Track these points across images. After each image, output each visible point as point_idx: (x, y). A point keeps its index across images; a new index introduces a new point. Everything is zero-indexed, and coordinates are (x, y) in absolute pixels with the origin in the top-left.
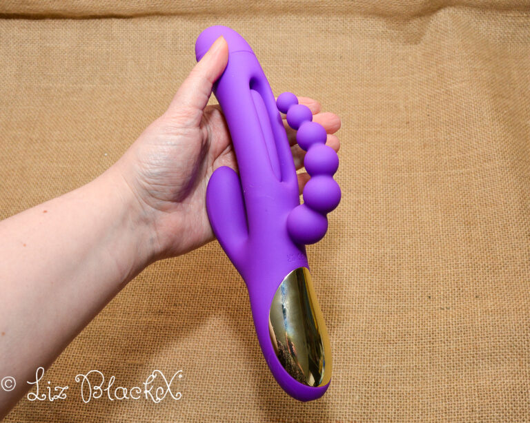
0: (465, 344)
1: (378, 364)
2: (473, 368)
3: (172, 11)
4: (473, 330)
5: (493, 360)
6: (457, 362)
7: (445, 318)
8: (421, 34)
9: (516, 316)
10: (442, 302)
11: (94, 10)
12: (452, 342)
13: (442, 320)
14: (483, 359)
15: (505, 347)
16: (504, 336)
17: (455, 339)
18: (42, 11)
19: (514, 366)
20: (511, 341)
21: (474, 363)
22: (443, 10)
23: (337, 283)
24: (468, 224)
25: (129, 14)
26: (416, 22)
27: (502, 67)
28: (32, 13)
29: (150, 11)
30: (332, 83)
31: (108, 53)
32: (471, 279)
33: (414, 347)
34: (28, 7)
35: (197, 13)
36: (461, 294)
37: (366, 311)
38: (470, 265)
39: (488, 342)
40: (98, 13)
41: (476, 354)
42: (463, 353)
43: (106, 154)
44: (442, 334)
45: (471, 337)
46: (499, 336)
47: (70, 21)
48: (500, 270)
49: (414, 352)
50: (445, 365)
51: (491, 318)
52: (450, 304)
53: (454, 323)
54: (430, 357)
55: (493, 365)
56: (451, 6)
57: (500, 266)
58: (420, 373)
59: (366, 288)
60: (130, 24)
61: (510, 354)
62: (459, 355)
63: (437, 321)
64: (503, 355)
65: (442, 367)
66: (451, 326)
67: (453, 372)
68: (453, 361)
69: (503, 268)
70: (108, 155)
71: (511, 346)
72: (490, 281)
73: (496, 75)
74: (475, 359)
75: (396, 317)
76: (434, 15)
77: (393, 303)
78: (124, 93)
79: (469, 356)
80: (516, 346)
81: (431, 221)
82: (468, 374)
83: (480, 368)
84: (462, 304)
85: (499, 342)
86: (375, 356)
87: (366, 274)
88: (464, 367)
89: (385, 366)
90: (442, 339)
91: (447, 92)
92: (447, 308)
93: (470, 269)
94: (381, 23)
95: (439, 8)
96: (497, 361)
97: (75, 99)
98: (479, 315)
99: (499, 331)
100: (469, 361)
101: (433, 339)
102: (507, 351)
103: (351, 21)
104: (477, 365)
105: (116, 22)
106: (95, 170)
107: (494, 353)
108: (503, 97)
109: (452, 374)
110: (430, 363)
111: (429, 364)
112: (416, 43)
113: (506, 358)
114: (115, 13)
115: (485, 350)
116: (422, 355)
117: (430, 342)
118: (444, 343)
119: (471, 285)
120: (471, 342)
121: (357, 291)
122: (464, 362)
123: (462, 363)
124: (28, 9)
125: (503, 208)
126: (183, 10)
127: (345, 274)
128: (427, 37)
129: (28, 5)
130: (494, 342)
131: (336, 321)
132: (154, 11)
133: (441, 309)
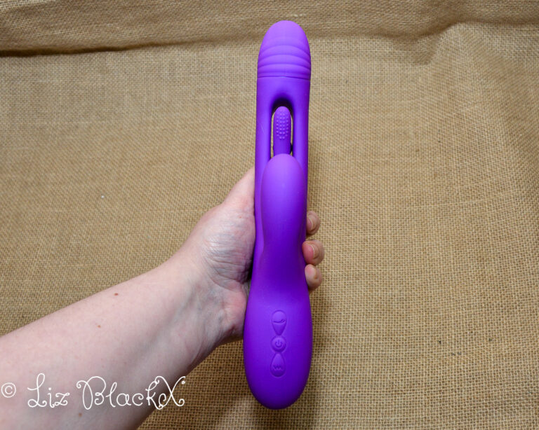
0: (477, 393)
1: (385, 416)
2: (487, 418)
3: (167, 41)
4: (485, 377)
5: (507, 408)
6: (469, 412)
7: (457, 365)
8: (431, 54)
9: (531, 360)
10: (453, 346)
11: (85, 44)
12: (463, 390)
13: (453, 366)
14: (496, 409)
15: (520, 394)
16: (519, 383)
17: (466, 387)
18: (30, 47)
19: (530, 414)
20: (526, 388)
21: (487, 412)
22: (453, 27)
23: (342, 329)
24: (481, 260)
25: (121, 46)
26: (425, 41)
27: (517, 86)
28: (20, 49)
29: (144, 42)
30: (337, 110)
31: (103, 88)
32: (484, 320)
33: (423, 397)
34: (16, 44)
35: (194, 42)
36: (474, 337)
37: (373, 359)
38: (483, 305)
39: (502, 390)
40: (89, 46)
41: (489, 403)
42: (476, 403)
43: (103, 197)
44: (453, 382)
45: (484, 385)
46: (513, 383)
47: (62, 56)
48: (515, 310)
49: (424, 402)
50: (456, 415)
51: (504, 363)
52: (462, 348)
53: (465, 370)
54: (441, 408)
55: (507, 414)
56: (461, 22)
57: (514, 305)
58: (430, 425)
59: (373, 334)
60: (124, 56)
61: (525, 401)
62: (471, 405)
63: (447, 369)
64: (517, 403)
65: (453, 418)
66: (462, 373)
67: (465, 423)
68: (465, 411)
69: (518, 307)
70: (105, 197)
71: (526, 394)
72: (505, 322)
73: (511, 95)
74: (488, 408)
75: (405, 365)
76: (444, 33)
77: (401, 349)
78: (121, 129)
79: (482, 405)
80: (532, 393)
81: (441, 258)
82: (481, 424)
83: (493, 417)
84: (475, 349)
85: (513, 389)
86: (383, 408)
87: (373, 319)
88: (476, 417)
89: (393, 418)
90: (453, 387)
91: (459, 116)
92: (458, 353)
93: (483, 309)
94: (388, 43)
95: (449, 25)
96: (511, 410)
97: (72, 137)
98: (492, 359)
99: (513, 377)
100: (482, 411)
101: (443, 387)
102: (522, 398)
103: (356, 43)
104: (490, 415)
105: (111, 55)
106: (92, 215)
107: (508, 401)
108: (518, 119)
109: (464, 425)
110: (441, 414)
111: (439, 415)
112: (426, 63)
113: (521, 406)
114: (108, 45)
115: (499, 399)
116: (432, 406)
117: (440, 391)
118: (456, 392)
119: (485, 327)
120: (484, 390)
121: (364, 337)
122: (476, 412)
123: (474, 413)
124: (16, 46)
125: (518, 241)
126: (178, 39)
127: (350, 320)
128: (438, 56)
129: (16, 42)
130: (508, 389)
131: (341, 371)
132: (148, 42)
133: (452, 354)
